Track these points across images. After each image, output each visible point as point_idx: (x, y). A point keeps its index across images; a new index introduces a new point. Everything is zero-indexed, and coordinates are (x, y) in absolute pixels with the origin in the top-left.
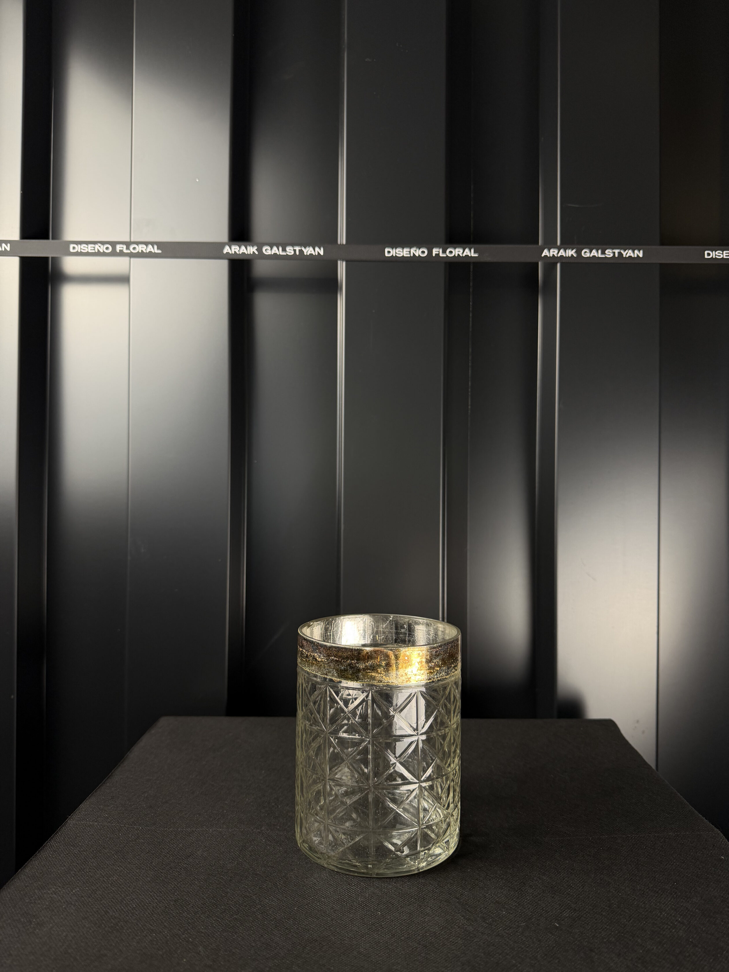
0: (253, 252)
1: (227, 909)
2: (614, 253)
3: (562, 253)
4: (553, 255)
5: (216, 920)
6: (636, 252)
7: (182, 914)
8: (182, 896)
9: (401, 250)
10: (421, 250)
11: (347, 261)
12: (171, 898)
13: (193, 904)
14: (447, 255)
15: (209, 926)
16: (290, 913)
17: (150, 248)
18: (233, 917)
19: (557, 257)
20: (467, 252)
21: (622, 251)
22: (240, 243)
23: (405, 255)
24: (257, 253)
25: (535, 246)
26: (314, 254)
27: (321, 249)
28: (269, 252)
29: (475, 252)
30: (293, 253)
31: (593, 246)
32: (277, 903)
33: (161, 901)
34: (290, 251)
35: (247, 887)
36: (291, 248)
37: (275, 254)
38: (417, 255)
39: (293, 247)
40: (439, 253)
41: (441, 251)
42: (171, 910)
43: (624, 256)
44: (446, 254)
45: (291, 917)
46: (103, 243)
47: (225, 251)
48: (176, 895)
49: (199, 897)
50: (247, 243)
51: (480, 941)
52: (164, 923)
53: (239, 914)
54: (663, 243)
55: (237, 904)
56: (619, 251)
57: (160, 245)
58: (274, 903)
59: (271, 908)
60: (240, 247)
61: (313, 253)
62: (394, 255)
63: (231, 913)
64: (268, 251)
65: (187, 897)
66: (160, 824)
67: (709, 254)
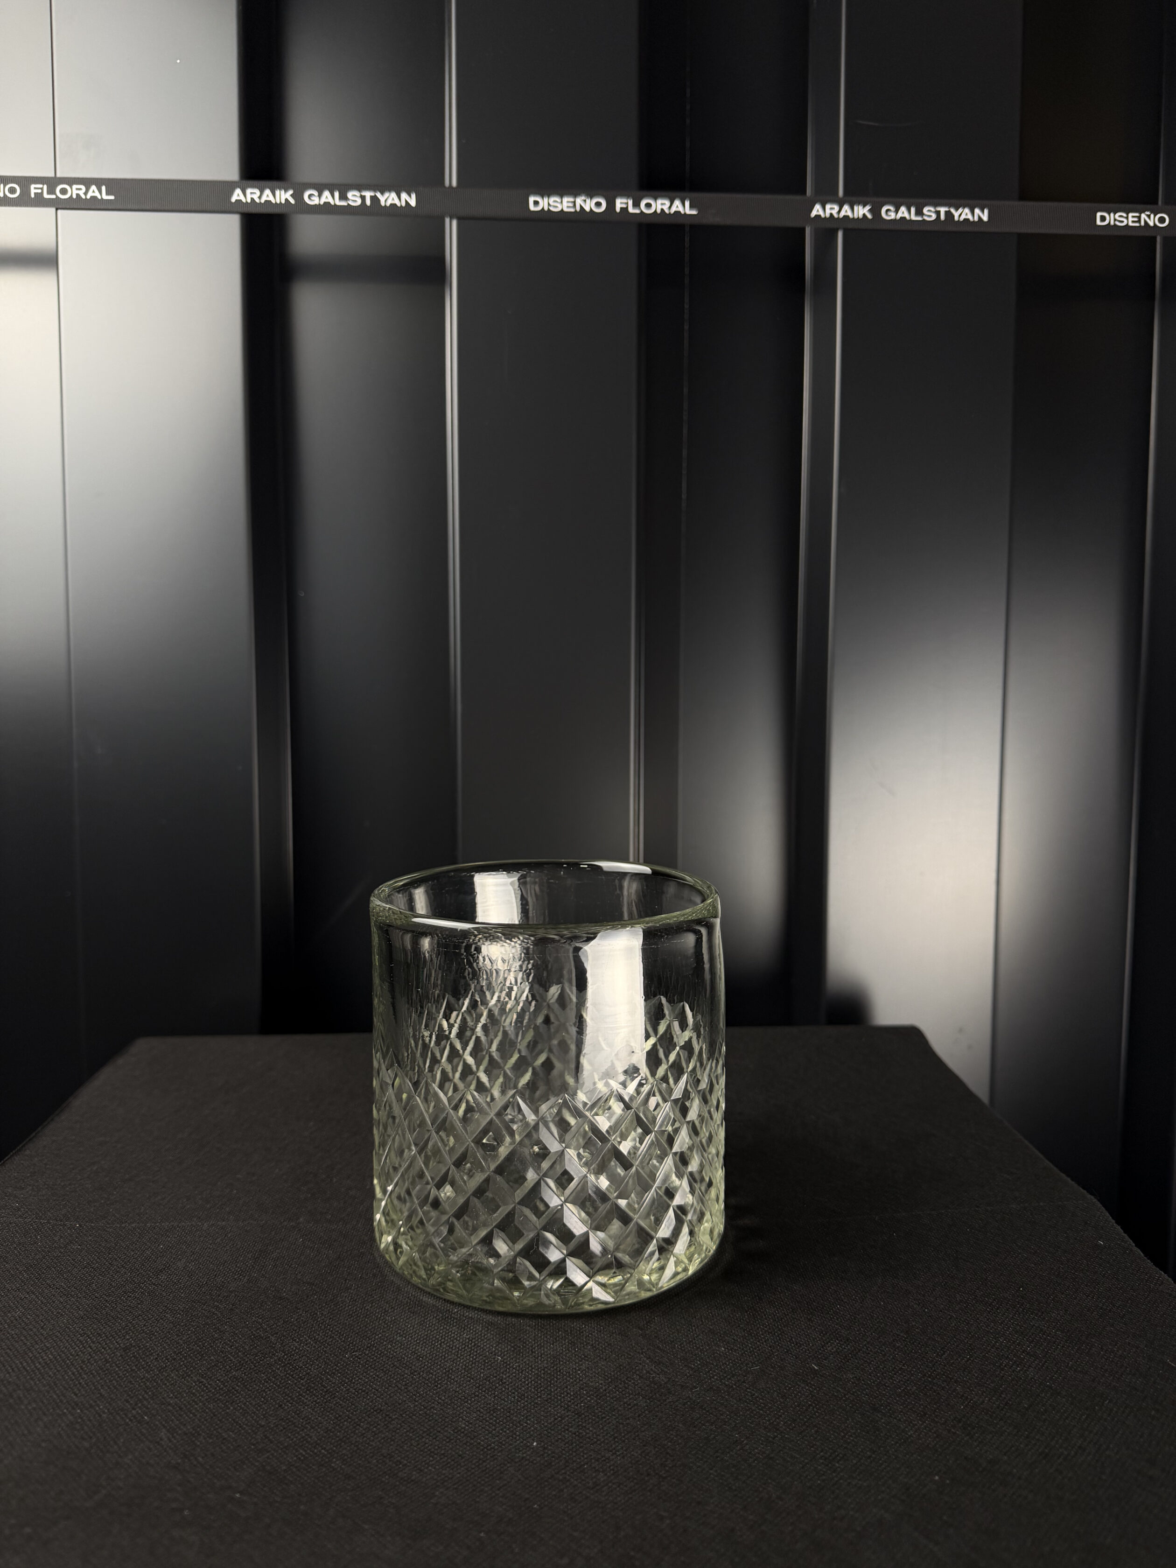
0: (286, 200)
1: (221, 1360)
2: (938, 213)
3: (846, 211)
4: (831, 214)
5: (198, 1380)
6: (977, 211)
7: (136, 1372)
8: (139, 1340)
9: (558, 199)
10: (595, 200)
11: (460, 219)
12: (119, 1344)
13: (158, 1354)
14: (642, 211)
15: (185, 1391)
16: (336, 1363)
17: (93, 192)
18: (230, 1375)
19: (839, 218)
20: (677, 206)
21: (953, 210)
22: (262, 183)
23: (565, 209)
24: (292, 201)
25: (798, 198)
26: (399, 205)
27: (412, 195)
28: (315, 201)
29: (691, 207)
30: (359, 202)
31: (901, 200)
32: (314, 1347)
33: (99, 1351)
34: (354, 198)
35: (261, 1320)
36: (357, 193)
37: (327, 204)
38: (587, 209)
39: (360, 191)
40: (627, 207)
41: (630, 202)
42: (116, 1365)
43: (956, 218)
44: (640, 208)
45: (338, 1370)
46: (4, 180)
47: (234, 199)
48: (128, 1339)
49: (171, 1341)
50: (275, 183)
51: (677, 1401)
52: (100, 1390)
53: (242, 1369)
54: (1024, 196)
55: (239, 1352)
56: (947, 209)
57: (112, 185)
58: (309, 1347)
59: (302, 1356)
60: (262, 193)
61: (397, 202)
62: (546, 209)
63: (228, 1367)
64: (313, 198)
65: (147, 1342)
66: (115, 1216)
67: (1103, 219)
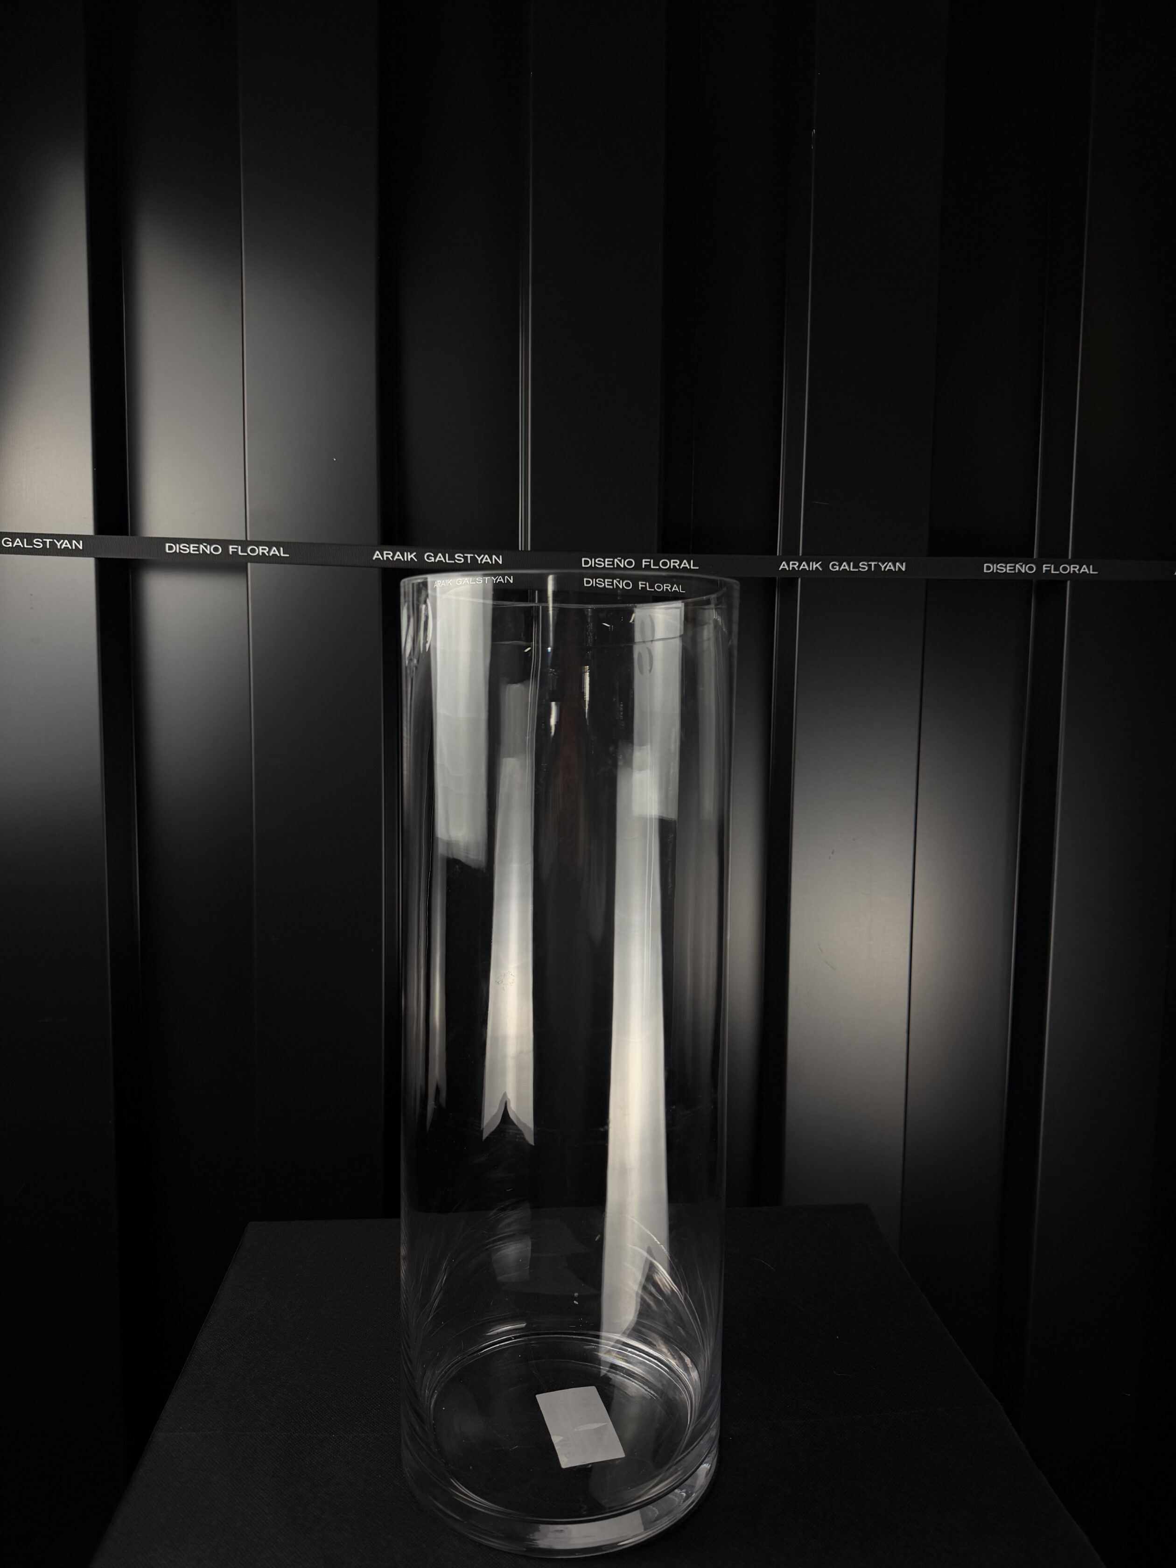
0: (411, 558)
2: (870, 566)
3: (804, 565)
4: (793, 568)
6: (898, 564)
9: (601, 559)
10: (628, 560)
14: (661, 568)
17: (274, 551)
19: (799, 570)
20: (685, 564)
21: (880, 564)
22: (395, 547)
23: (607, 566)
24: (415, 559)
25: (771, 556)
26: (491, 563)
27: (499, 556)
28: (432, 559)
29: (695, 564)
30: (462, 560)
31: (843, 557)
34: (458, 558)
36: (460, 555)
37: (439, 562)
38: (622, 565)
39: (463, 553)
40: (650, 565)
41: (652, 561)
43: (883, 570)
44: (659, 566)
46: (210, 542)
47: (375, 557)
50: (404, 548)
54: (933, 553)
56: (876, 563)
57: (287, 546)
60: (394, 554)
61: (488, 560)
62: (593, 565)
64: (430, 558)
67: (988, 568)
